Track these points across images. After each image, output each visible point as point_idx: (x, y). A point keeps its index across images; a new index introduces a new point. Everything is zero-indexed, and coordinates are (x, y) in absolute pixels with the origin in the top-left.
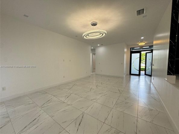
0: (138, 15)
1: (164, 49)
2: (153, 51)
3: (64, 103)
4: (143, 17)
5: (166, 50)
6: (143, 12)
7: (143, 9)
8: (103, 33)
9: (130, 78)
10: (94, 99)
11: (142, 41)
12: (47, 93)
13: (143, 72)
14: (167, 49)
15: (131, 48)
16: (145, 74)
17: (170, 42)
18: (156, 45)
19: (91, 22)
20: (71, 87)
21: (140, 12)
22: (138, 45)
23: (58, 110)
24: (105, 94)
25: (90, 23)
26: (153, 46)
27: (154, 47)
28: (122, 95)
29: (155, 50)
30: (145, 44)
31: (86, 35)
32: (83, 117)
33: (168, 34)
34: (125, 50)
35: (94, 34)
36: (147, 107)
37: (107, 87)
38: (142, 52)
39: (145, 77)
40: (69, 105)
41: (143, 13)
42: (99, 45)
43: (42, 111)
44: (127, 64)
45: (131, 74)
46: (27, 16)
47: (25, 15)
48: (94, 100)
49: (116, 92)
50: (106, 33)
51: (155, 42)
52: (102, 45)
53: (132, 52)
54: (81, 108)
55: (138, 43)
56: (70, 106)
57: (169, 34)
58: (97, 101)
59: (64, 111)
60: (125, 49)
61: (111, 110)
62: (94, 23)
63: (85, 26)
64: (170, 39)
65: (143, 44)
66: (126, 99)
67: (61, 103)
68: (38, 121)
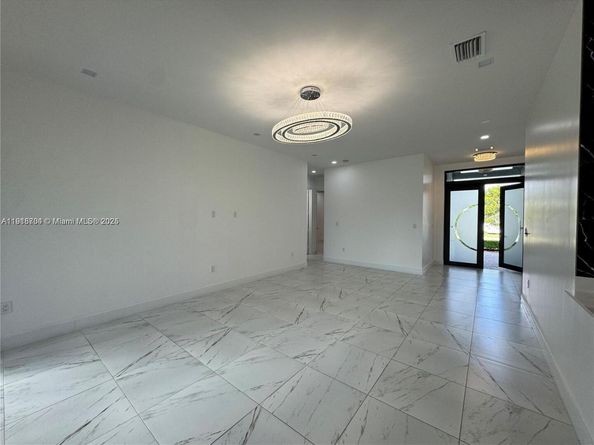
0: (459, 58)
1: (562, 176)
2: (526, 183)
3: (200, 363)
4: (480, 66)
5: (567, 181)
6: (478, 49)
7: (478, 39)
8: (339, 123)
9: (446, 275)
10: (304, 355)
11: (484, 148)
12: (147, 324)
13: (491, 257)
14: (571, 176)
15: (446, 172)
16: (502, 264)
17: (582, 151)
18: (535, 160)
19: (299, 88)
20: (234, 305)
21: (467, 49)
22: (472, 160)
23: (173, 393)
24: (348, 335)
25: (296, 90)
26: (524, 164)
27: (527, 167)
28: (411, 342)
29: (531, 178)
30: (497, 157)
31: (283, 130)
32: (253, 426)
33: (574, 123)
34: (427, 180)
35: (310, 128)
36: (502, 396)
37: (357, 308)
38: (487, 187)
39: (502, 273)
40: (213, 373)
41: (478, 54)
42: (334, 162)
43: (117, 394)
44: (432, 226)
45: (448, 263)
46: (94, 75)
47: (85, 72)
48: (306, 360)
49: (387, 331)
50: (349, 125)
51: (528, 153)
52: (345, 162)
53: (450, 187)
54: (253, 389)
55: (471, 156)
56: (216, 379)
57: (577, 123)
58: (314, 361)
59: (194, 395)
60: (424, 177)
61: (361, 402)
62: (310, 89)
63: (281, 101)
64: (581, 142)
65: (489, 157)
66: (421, 360)
67: (188, 364)
68: (94, 431)
